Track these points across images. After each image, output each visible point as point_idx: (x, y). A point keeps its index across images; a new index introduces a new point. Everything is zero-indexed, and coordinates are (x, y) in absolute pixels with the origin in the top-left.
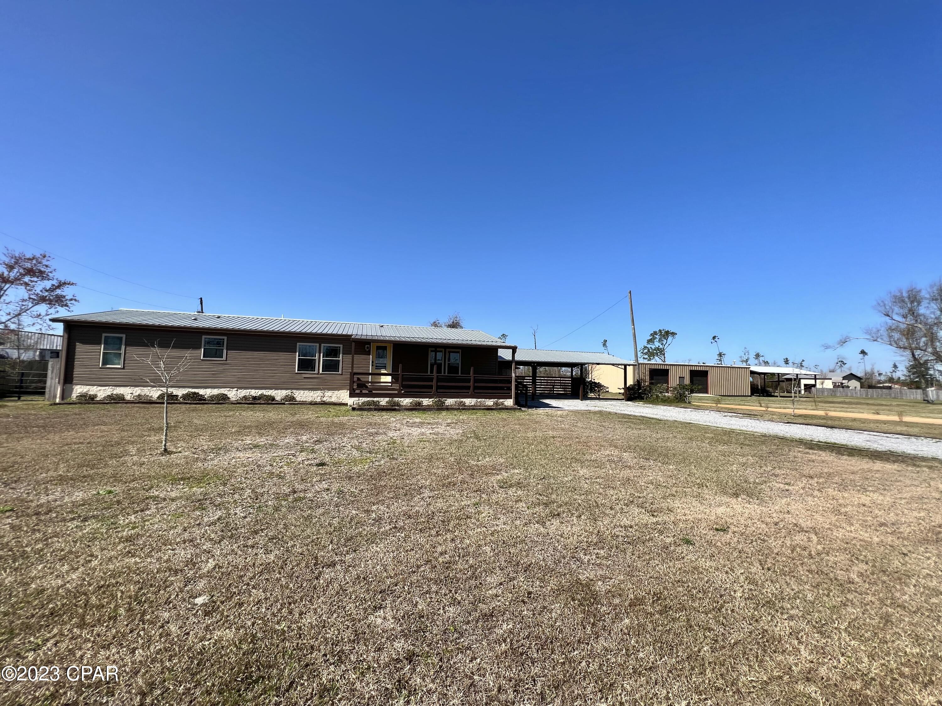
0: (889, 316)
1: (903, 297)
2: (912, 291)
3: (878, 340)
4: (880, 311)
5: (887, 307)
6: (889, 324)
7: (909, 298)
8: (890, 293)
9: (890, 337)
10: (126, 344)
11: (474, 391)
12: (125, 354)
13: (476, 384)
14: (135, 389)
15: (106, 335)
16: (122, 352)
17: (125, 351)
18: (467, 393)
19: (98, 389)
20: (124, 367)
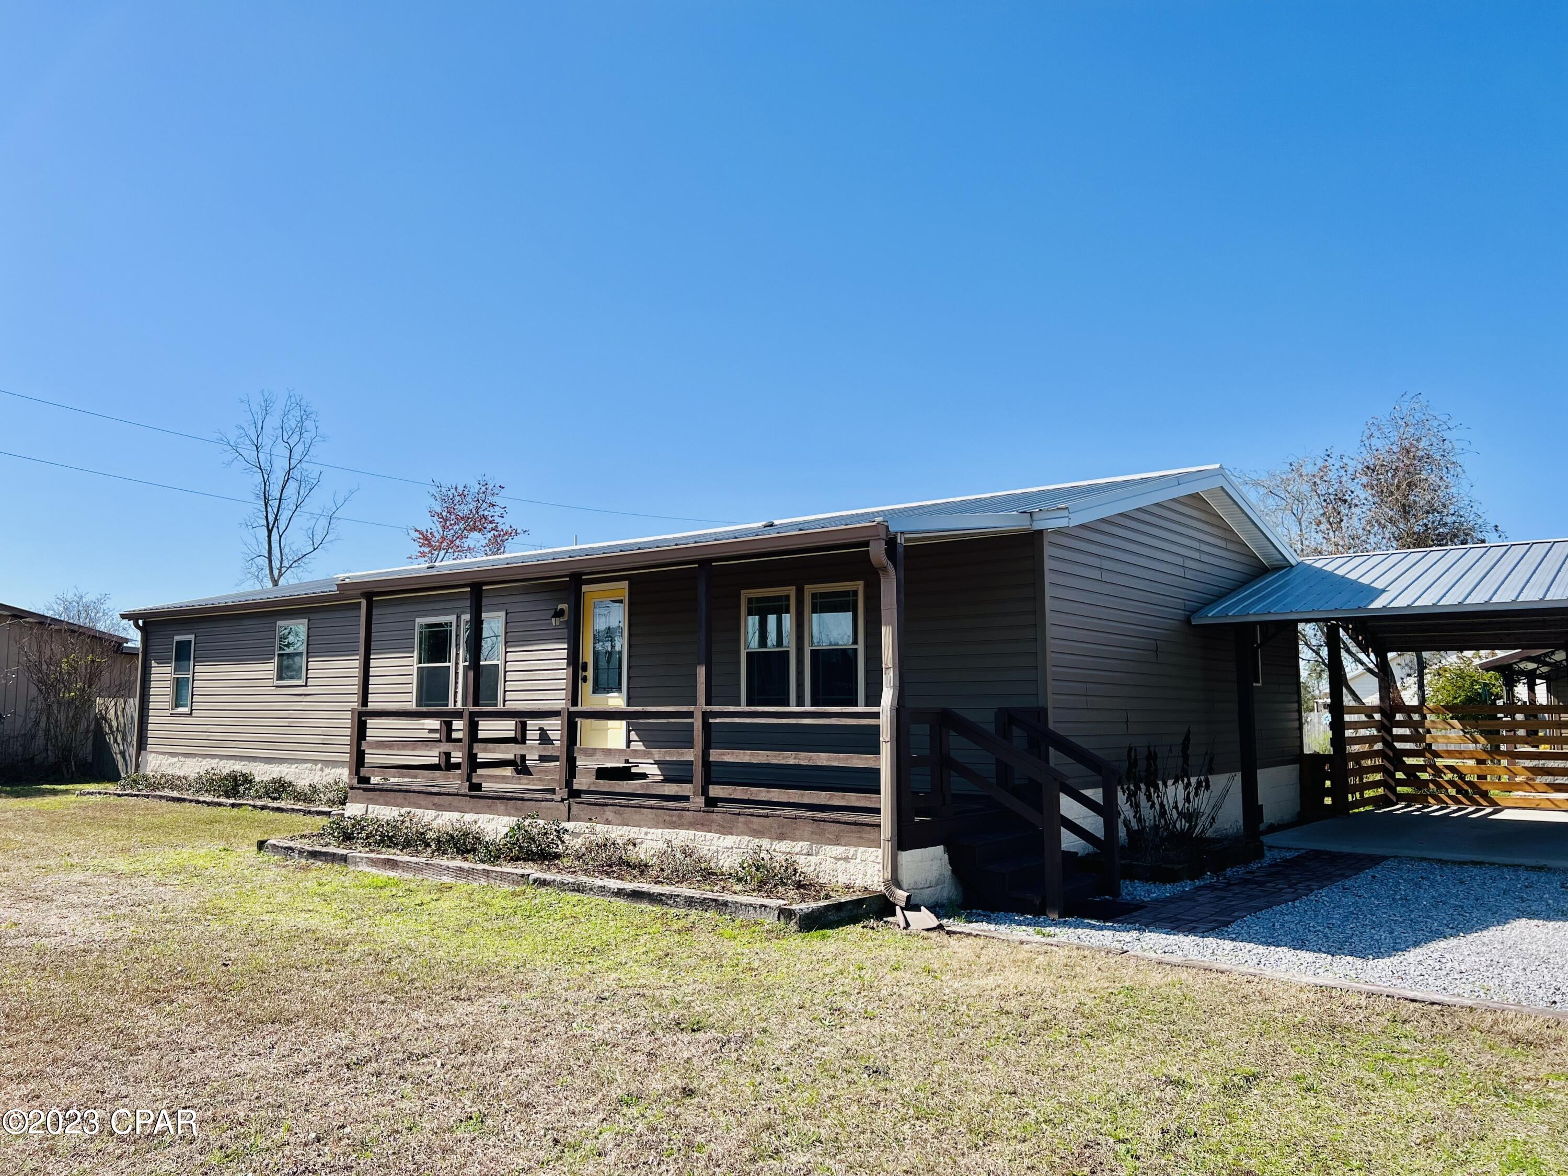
10: (194, 658)
11: (705, 792)
12: (193, 680)
13: (716, 755)
14: (203, 763)
15: (177, 638)
16: (190, 676)
17: (194, 673)
18: (686, 798)
19: (169, 761)
20: (192, 710)
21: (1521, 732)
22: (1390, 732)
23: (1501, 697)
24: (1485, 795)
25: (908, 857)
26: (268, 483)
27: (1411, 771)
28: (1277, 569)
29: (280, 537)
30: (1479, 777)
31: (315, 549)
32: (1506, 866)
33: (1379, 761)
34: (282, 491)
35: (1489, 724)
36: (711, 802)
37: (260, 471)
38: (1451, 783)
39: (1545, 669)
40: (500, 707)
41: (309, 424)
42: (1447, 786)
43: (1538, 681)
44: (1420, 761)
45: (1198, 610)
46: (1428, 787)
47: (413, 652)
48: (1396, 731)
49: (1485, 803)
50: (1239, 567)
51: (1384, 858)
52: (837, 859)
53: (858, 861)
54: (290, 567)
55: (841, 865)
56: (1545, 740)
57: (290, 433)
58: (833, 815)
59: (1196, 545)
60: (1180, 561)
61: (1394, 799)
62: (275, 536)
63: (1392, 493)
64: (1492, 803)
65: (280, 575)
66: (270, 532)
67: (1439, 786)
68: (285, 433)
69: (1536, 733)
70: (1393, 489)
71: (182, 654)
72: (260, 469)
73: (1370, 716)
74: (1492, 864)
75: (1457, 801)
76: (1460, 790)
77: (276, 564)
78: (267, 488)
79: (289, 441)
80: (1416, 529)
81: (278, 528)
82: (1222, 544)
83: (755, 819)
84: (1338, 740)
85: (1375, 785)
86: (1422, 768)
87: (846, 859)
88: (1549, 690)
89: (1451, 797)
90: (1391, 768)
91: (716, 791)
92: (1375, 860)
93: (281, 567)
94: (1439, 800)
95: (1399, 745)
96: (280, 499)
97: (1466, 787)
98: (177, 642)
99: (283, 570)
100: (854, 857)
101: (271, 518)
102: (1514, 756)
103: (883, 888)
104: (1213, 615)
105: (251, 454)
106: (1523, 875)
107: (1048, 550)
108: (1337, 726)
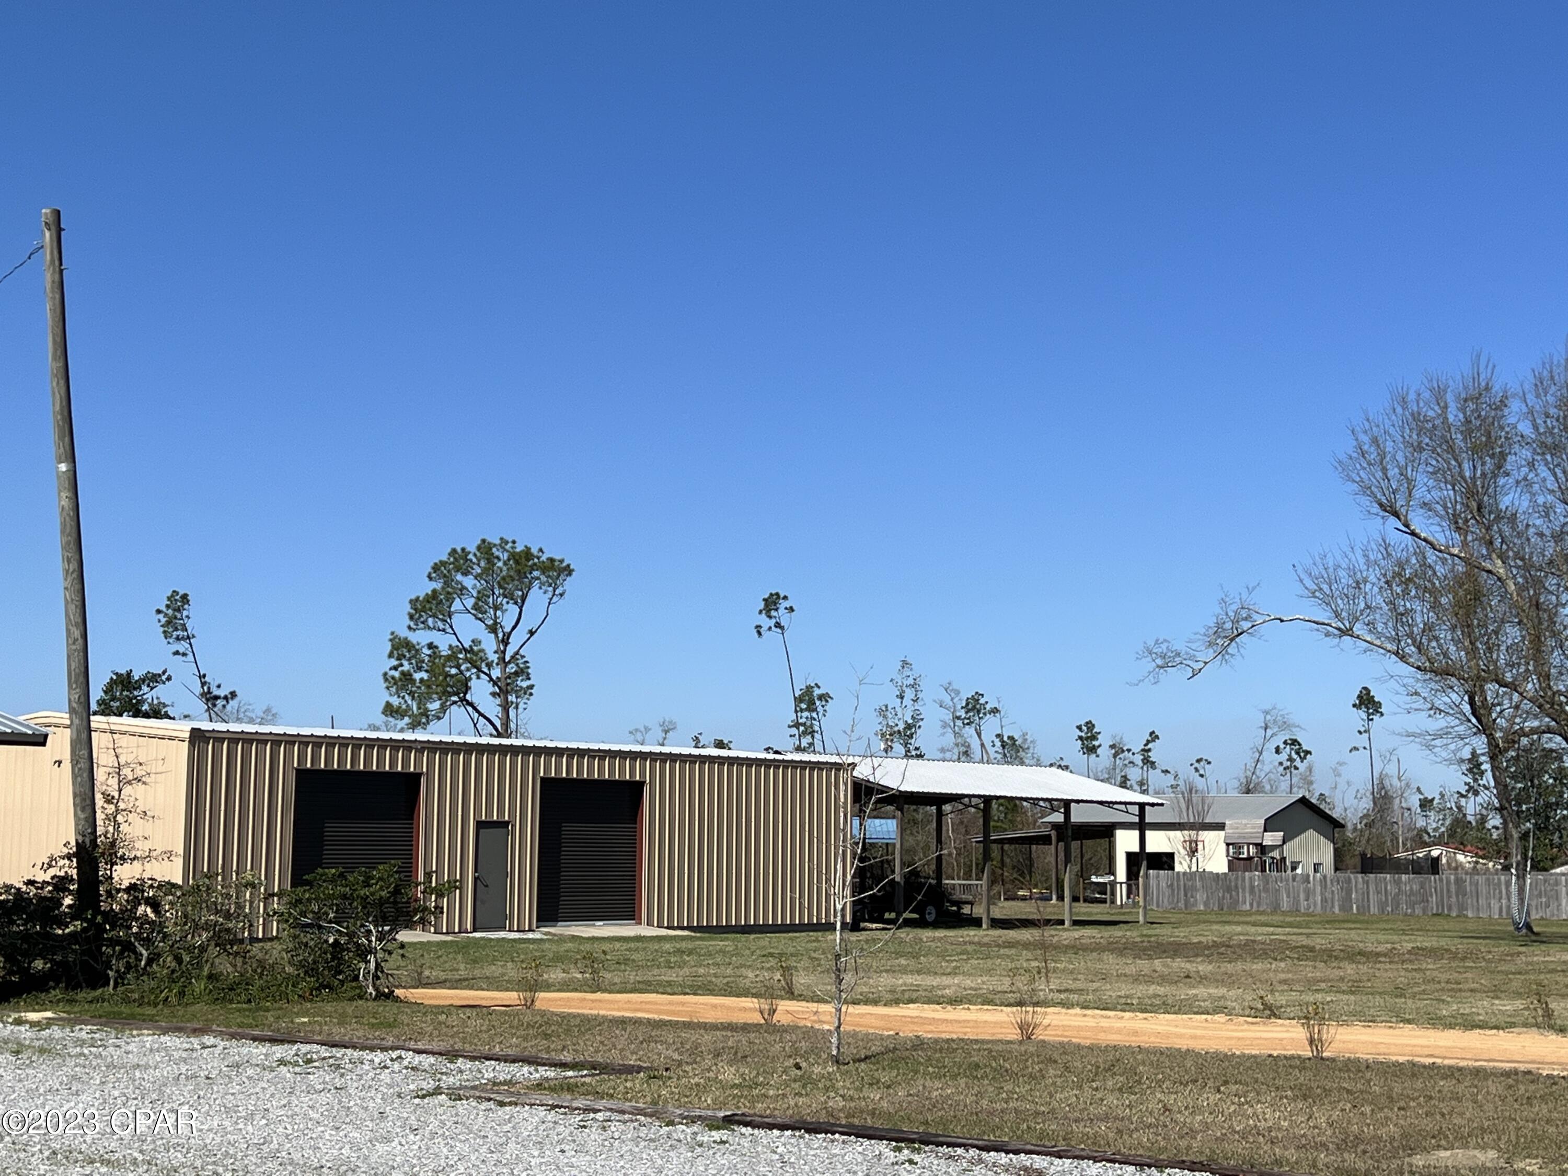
0: (1396, 515)
1: (1448, 427)
2: (1476, 399)
3: (1358, 629)
4: (1366, 489)
5: (1393, 472)
6: (1397, 554)
7: (1468, 433)
8: (1404, 402)
9: (1400, 616)
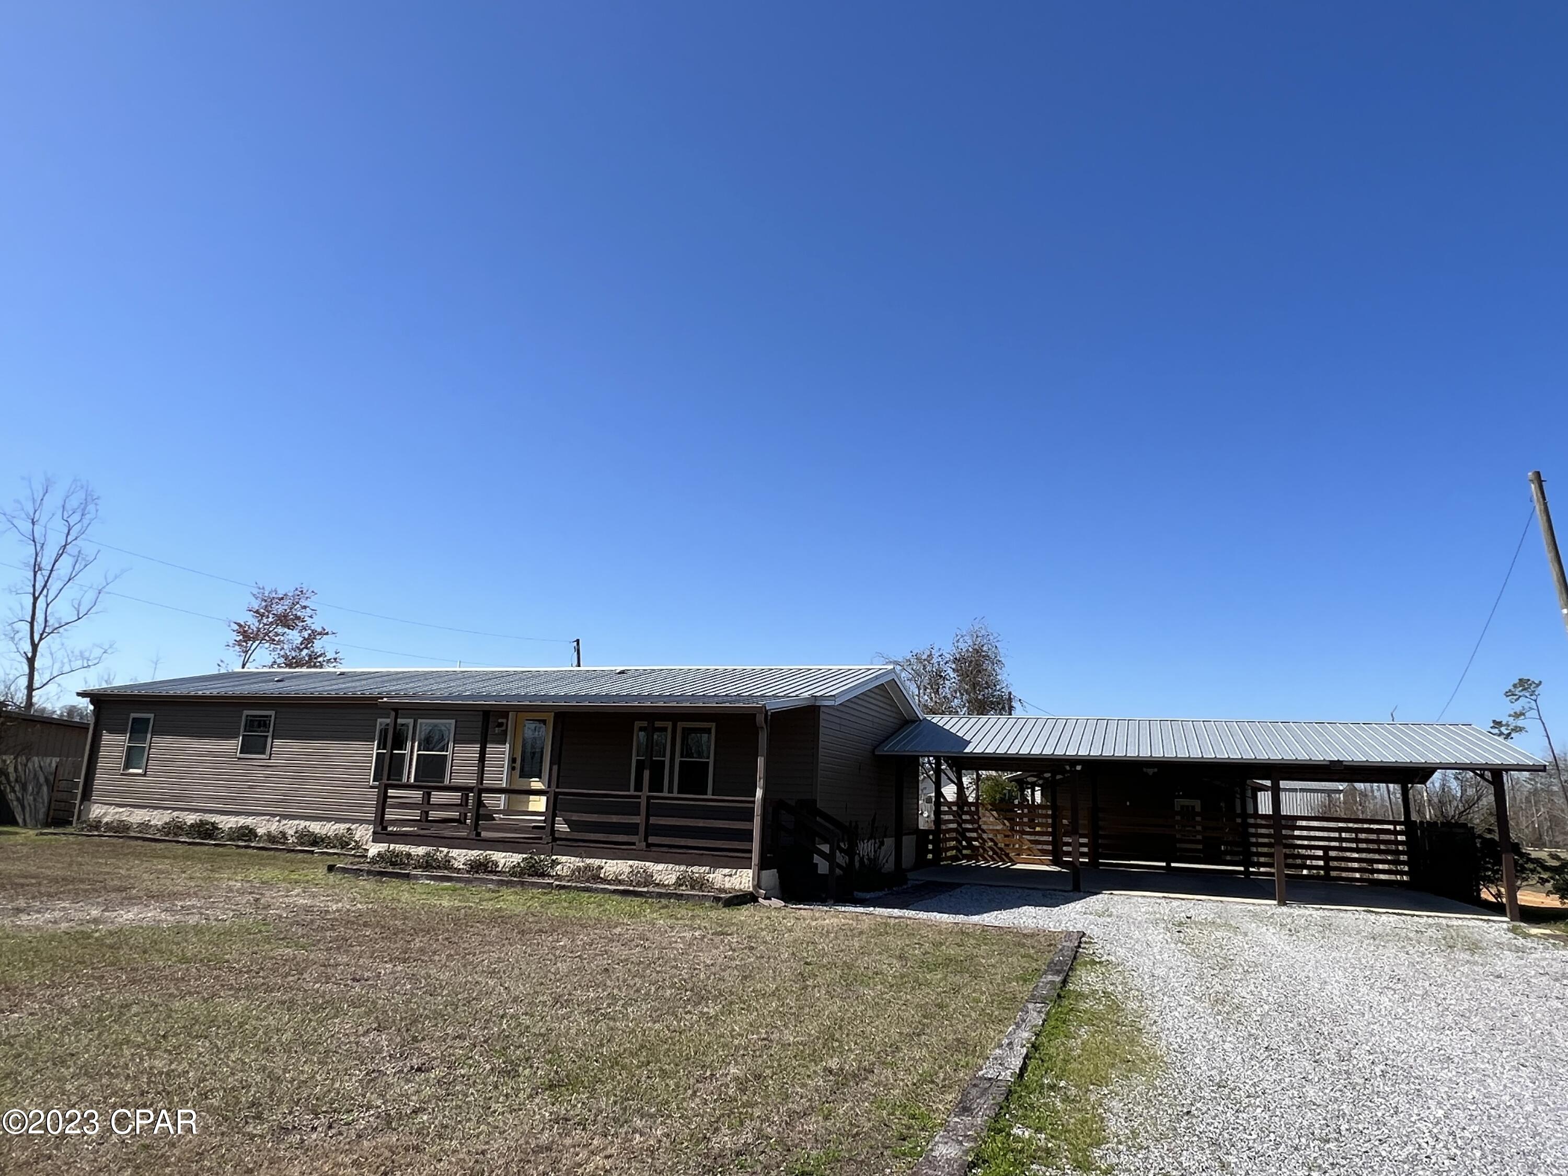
10: (152, 732)
11: (646, 840)
12: (150, 749)
13: (653, 820)
14: (154, 813)
15: (133, 715)
16: (146, 745)
17: (151, 743)
18: (634, 844)
19: (115, 811)
20: (146, 772)
21: (1025, 820)
22: (960, 817)
23: (1017, 798)
24: (1007, 855)
25: (765, 873)
26: (40, 555)
27: (969, 840)
28: (913, 722)
29: (48, 605)
30: (1006, 845)
31: (79, 619)
32: (1019, 888)
33: (954, 835)
34: (56, 561)
35: (1009, 815)
36: (649, 846)
37: (33, 543)
38: (990, 848)
39: (1041, 782)
40: (447, 782)
41: (91, 508)
42: (988, 849)
43: (1037, 788)
44: (974, 835)
45: (878, 745)
46: (979, 851)
47: (374, 742)
48: (964, 817)
49: (1007, 860)
50: (896, 721)
51: (963, 884)
52: (725, 876)
53: (737, 876)
54: (52, 632)
55: (727, 879)
56: (1039, 825)
57: (70, 512)
58: (725, 853)
59: (878, 709)
60: (870, 718)
61: (961, 857)
62: (41, 603)
63: (968, 676)
64: (1011, 860)
65: (41, 639)
66: (35, 599)
67: (984, 850)
68: (65, 512)
69: (1034, 820)
70: (969, 673)
71: (138, 730)
72: (34, 541)
73: (950, 808)
74: (1012, 887)
75: (993, 859)
76: (995, 853)
77: (38, 628)
78: (39, 559)
79: (69, 520)
80: (980, 697)
81: (47, 596)
82: (889, 708)
83: (676, 855)
84: (938, 821)
85: (952, 848)
86: (976, 839)
87: (731, 876)
88: (1042, 794)
89: (989, 856)
90: (961, 839)
91: (652, 840)
92: (960, 885)
93: (44, 632)
94: (985, 859)
95: (964, 826)
96: (52, 571)
97: (998, 851)
98: (134, 719)
99: (45, 634)
100: (736, 873)
101: (39, 587)
102: (1023, 832)
103: (751, 889)
104: (886, 749)
105: (26, 526)
106: (1027, 891)
107: (822, 716)
108: (938, 813)
